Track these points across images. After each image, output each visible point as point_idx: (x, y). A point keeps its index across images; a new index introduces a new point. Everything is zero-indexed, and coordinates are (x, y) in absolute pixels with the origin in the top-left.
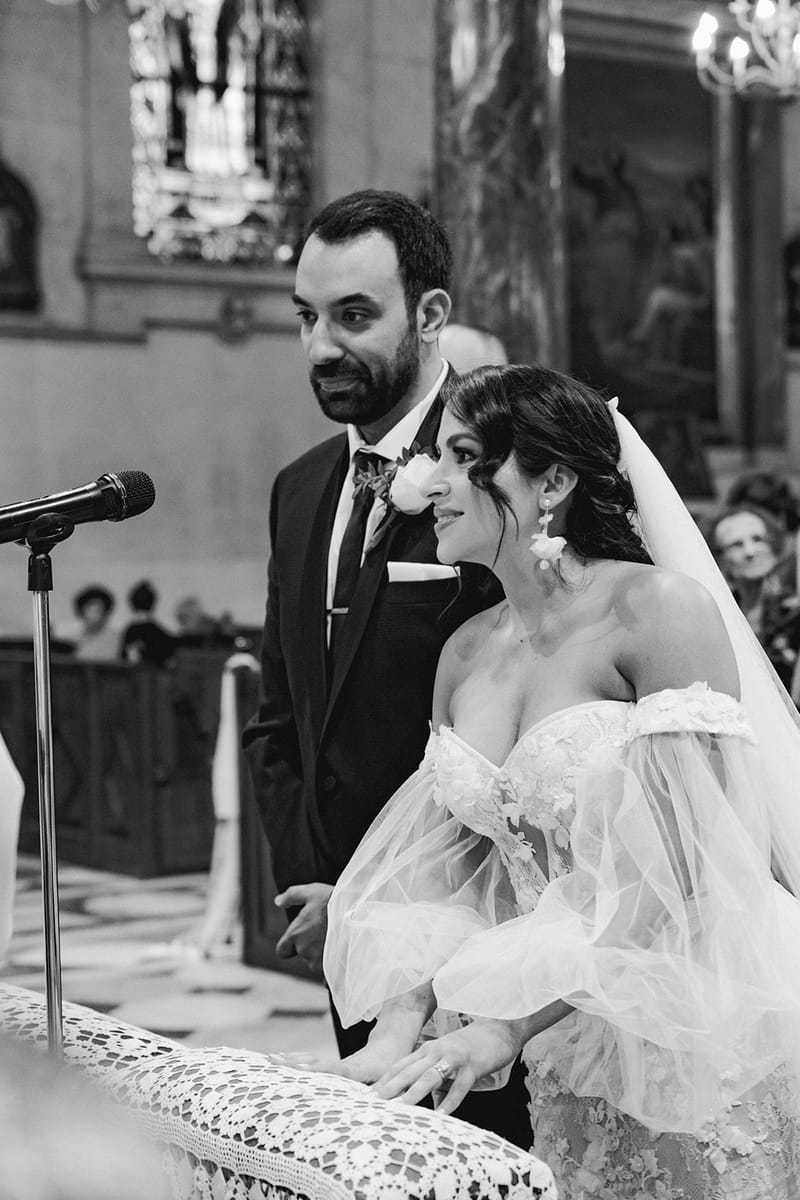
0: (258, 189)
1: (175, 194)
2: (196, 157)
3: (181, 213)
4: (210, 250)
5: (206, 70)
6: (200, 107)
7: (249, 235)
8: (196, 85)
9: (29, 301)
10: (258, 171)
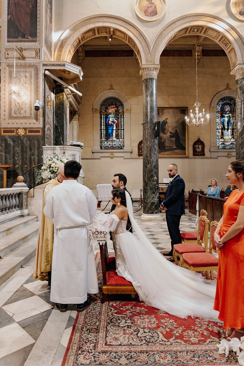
0: (233, 140)
1: (222, 142)
2: (225, 137)
3: (223, 144)
4: (227, 147)
5: (226, 127)
6: (225, 132)
7: (231, 145)
8: (225, 129)
9: (204, 155)
10: (232, 138)
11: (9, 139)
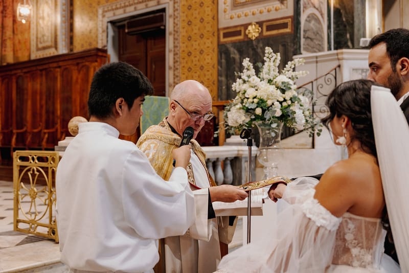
11: (232, 49)
